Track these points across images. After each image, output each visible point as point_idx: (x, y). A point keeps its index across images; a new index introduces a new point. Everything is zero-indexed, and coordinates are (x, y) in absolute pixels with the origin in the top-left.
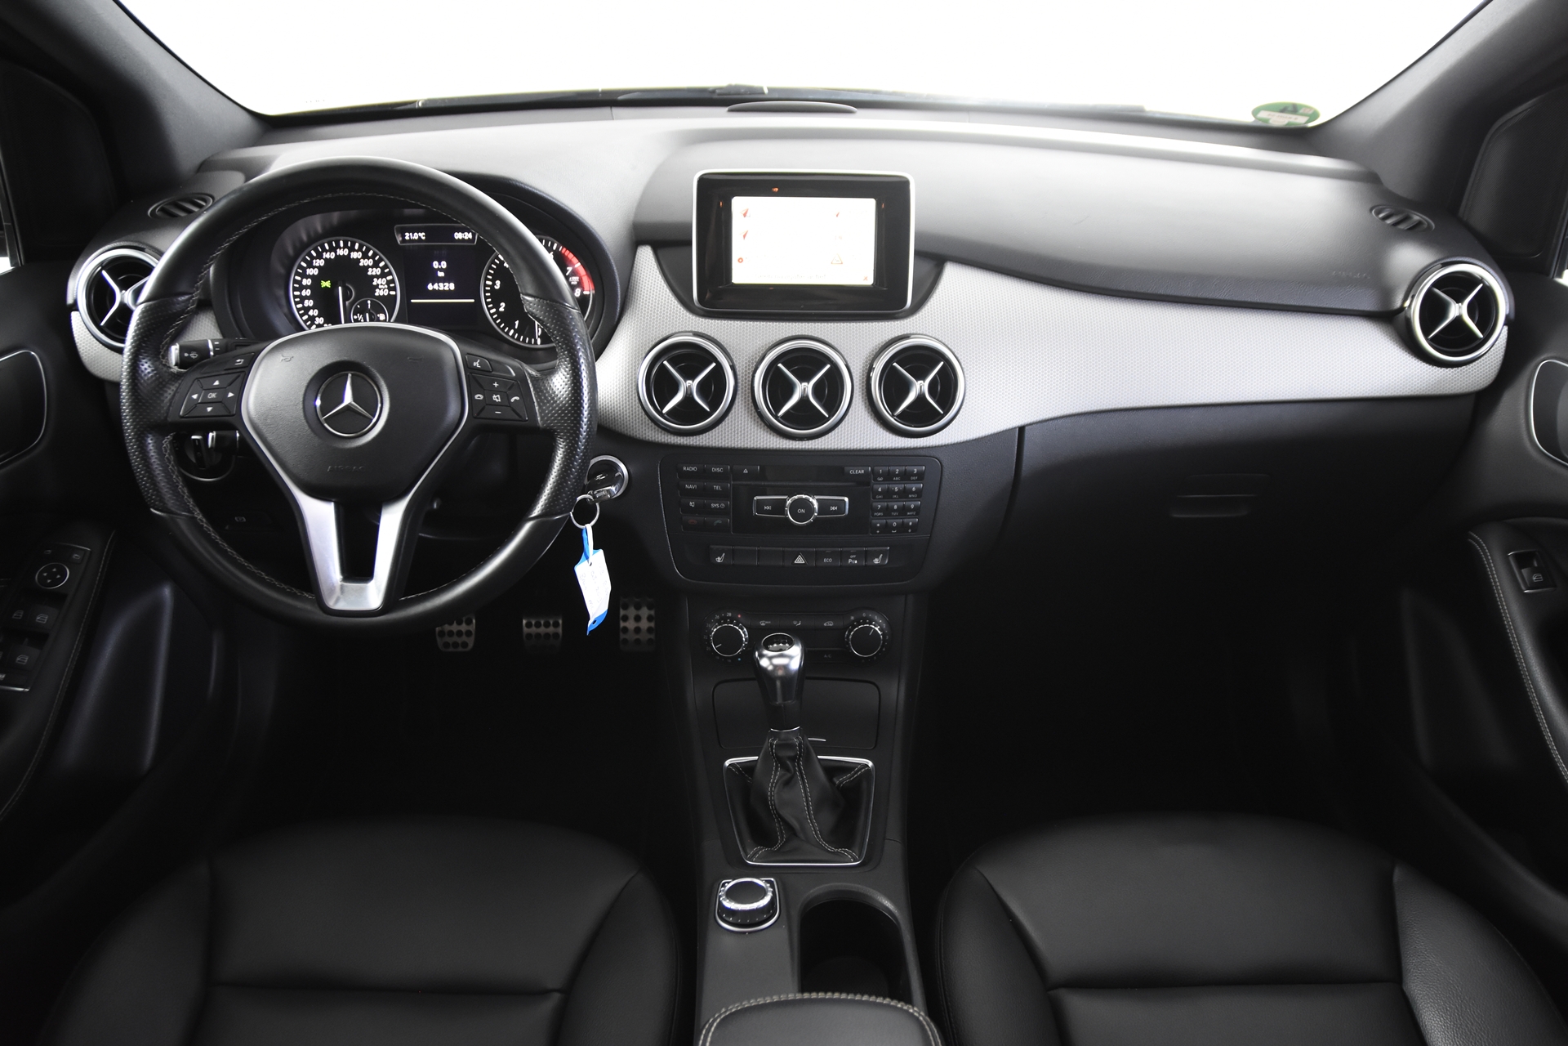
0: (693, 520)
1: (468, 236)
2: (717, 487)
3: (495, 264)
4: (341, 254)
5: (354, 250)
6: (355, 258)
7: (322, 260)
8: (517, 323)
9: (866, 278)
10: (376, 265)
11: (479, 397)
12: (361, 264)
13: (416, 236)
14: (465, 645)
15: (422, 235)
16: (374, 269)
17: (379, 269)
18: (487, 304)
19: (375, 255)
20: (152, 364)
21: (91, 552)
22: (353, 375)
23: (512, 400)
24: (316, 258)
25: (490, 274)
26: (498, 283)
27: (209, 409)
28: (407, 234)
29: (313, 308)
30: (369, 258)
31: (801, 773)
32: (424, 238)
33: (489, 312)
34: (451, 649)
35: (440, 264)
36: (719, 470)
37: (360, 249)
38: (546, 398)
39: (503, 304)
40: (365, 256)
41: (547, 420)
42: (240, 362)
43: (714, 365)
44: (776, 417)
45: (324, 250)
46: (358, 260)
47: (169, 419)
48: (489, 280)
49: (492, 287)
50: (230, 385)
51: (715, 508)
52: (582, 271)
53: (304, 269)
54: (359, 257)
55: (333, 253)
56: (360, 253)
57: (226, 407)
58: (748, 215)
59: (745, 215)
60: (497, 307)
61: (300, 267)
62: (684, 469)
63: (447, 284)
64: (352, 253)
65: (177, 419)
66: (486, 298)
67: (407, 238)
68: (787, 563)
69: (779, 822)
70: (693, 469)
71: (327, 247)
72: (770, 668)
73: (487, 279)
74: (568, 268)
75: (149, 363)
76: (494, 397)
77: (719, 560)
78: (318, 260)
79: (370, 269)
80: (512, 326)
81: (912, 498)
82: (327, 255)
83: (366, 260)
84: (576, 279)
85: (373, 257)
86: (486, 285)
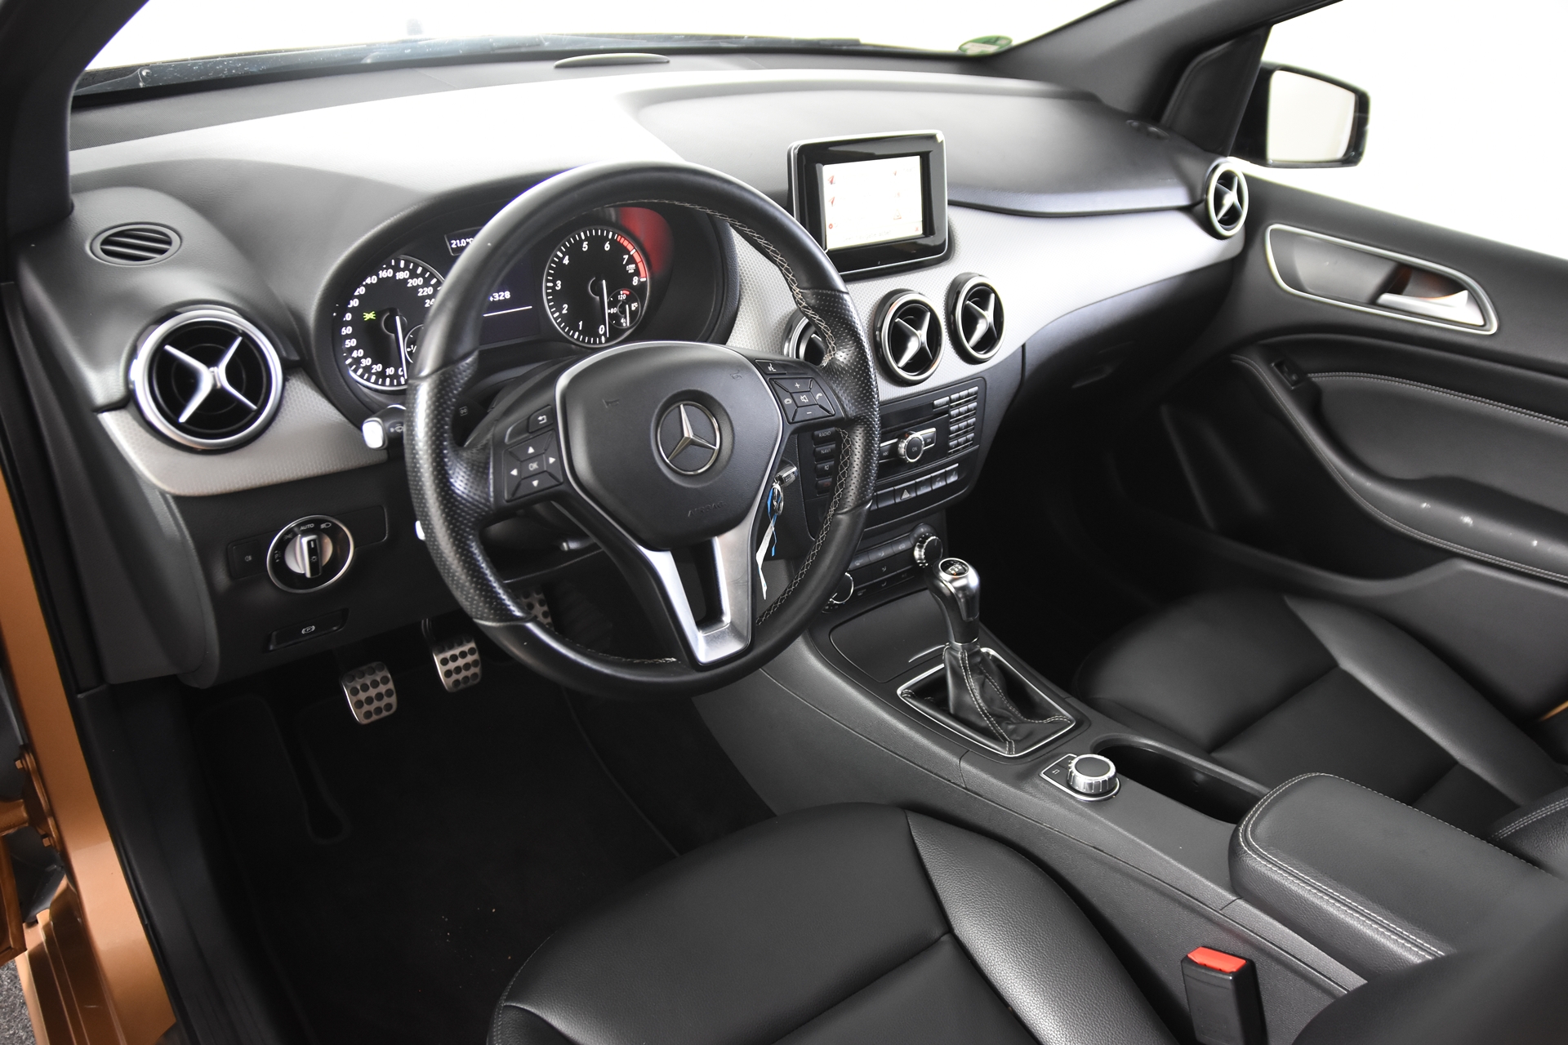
3: (554, 262)
4: (385, 277)
5: (399, 270)
6: (401, 278)
7: (363, 288)
8: (581, 323)
9: (917, 230)
10: (426, 284)
12: (409, 285)
13: (464, 243)
14: (388, 707)
16: (425, 289)
17: (431, 288)
18: (551, 307)
19: (425, 270)
22: (684, 405)
25: (551, 275)
26: (559, 283)
27: (535, 483)
28: (454, 242)
29: (357, 348)
30: (417, 276)
33: (553, 316)
34: (375, 718)
39: (566, 306)
40: (413, 275)
46: (405, 281)
48: (550, 281)
49: (553, 288)
54: (406, 277)
55: (375, 277)
56: (407, 272)
57: (551, 477)
58: (833, 183)
59: (831, 183)
60: (560, 309)
63: (502, 293)
64: (397, 274)
66: (549, 301)
67: (454, 246)
68: (897, 500)
72: (954, 591)
73: (548, 281)
74: (625, 256)
76: (802, 398)
78: (357, 288)
79: (421, 290)
80: (576, 329)
82: (367, 281)
83: (415, 279)
84: (634, 266)
85: (422, 275)
86: (548, 288)
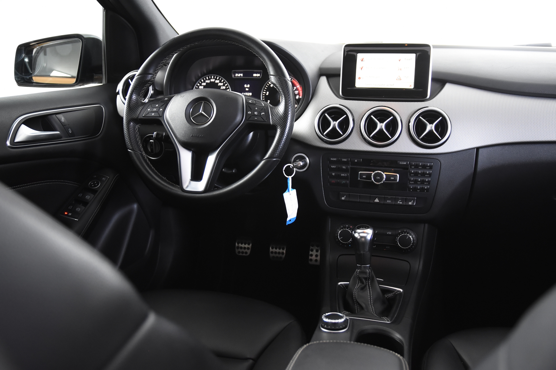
0: (333, 181)
1: (259, 75)
2: (344, 167)
3: (267, 85)
4: (212, 81)
5: (217, 80)
6: (217, 82)
7: (205, 83)
9: (411, 86)
10: (224, 85)
11: (249, 112)
12: (219, 85)
13: (239, 75)
14: (246, 253)
15: (242, 75)
16: (223, 87)
17: (225, 87)
19: (224, 81)
20: (136, 97)
21: (109, 178)
22: (204, 102)
23: (262, 114)
24: (203, 82)
25: (265, 89)
26: (268, 93)
27: (153, 114)
28: (236, 74)
30: (222, 83)
31: (369, 286)
32: (242, 76)
34: (241, 254)
35: (247, 86)
36: (345, 160)
37: (219, 79)
38: (275, 113)
39: (269, 101)
40: (220, 82)
41: (274, 121)
42: (166, 99)
43: (345, 116)
44: (369, 137)
45: (206, 79)
46: (218, 83)
47: (139, 117)
48: (265, 91)
49: (265, 94)
50: (162, 106)
51: (343, 176)
52: (300, 89)
53: (198, 86)
54: (218, 82)
55: (209, 81)
56: (219, 81)
57: (159, 114)
58: (363, 60)
59: (362, 61)
61: (197, 85)
62: (331, 159)
63: (249, 93)
64: (216, 81)
65: (142, 117)
66: (263, 98)
67: (236, 76)
68: (371, 201)
69: (357, 305)
70: (335, 159)
71: (207, 78)
72: (359, 237)
73: (264, 91)
74: (294, 88)
75: (135, 96)
76: (255, 112)
77: (343, 198)
78: (204, 83)
79: (222, 87)
81: (427, 176)
82: (207, 81)
83: (221, 83)
84: (297, 92)
85: (223, 82)
86: (263, 94)
